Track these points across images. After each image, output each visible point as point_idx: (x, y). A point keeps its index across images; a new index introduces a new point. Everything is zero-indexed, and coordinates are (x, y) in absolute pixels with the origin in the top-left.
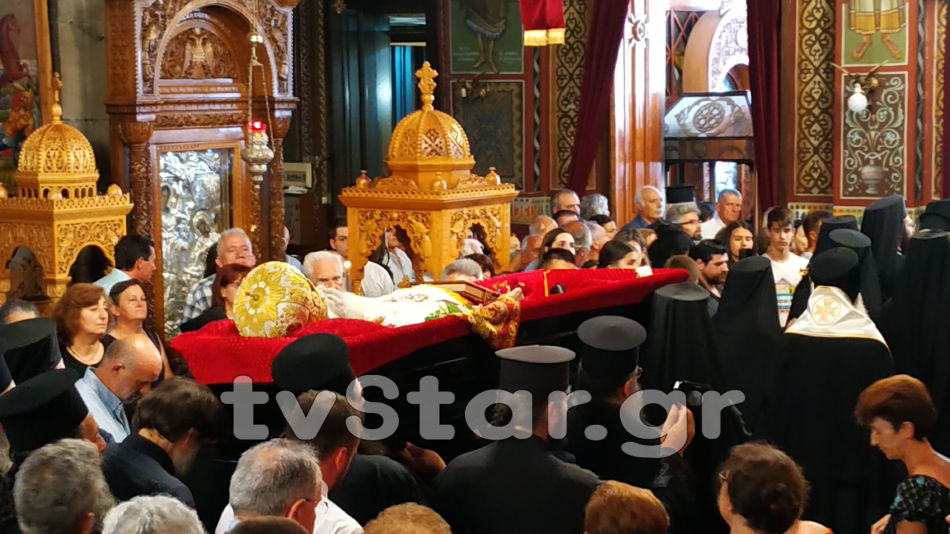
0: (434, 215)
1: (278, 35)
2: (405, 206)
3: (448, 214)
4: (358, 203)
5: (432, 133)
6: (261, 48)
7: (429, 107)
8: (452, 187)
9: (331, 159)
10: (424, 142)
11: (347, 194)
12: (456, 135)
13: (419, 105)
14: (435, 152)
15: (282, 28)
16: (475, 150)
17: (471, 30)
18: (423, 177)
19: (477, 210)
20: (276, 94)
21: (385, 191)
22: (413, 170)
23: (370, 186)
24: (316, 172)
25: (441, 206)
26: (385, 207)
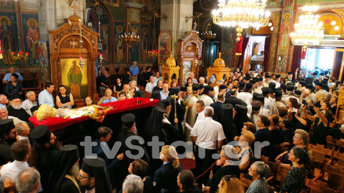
0: (219, 73)
1: (200, 46)
2: (215, 71)
3: (221, 73)
4: (209, 70)
5: (220, 62)
6: (198, 48)
7: (220, 58)
8: (222, 69)
9: (204, 61)
10: (219, 63)
11: (208, 69)
12: (223, 62)
13: (218, 58)
14: (220, 64)
15: (201, 45)
16: (225, 64)
17: (225, 45)
18: (218, 67)
19: (225, 72)
20: (199, 54)
21: (213, 69)
22: (217, 67)
23: (211, 68)
24: (202, 62)
25: (220, 72)
26: (213, 71)
